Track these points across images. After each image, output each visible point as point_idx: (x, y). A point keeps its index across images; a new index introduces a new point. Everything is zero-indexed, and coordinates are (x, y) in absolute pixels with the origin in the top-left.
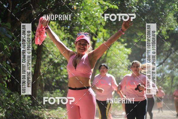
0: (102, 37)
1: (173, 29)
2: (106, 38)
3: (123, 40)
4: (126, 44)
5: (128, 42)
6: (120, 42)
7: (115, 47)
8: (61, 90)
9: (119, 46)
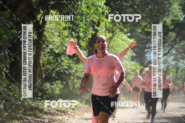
0: (104, 27)
1: (177, 19)
2: (109, 27)
3: (126, 30)
4: (129, 34)
5: (131, 32)
6: (123, 32)
7: (118, 37)
8: (62, 81)
9: (122, 36)
